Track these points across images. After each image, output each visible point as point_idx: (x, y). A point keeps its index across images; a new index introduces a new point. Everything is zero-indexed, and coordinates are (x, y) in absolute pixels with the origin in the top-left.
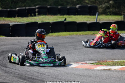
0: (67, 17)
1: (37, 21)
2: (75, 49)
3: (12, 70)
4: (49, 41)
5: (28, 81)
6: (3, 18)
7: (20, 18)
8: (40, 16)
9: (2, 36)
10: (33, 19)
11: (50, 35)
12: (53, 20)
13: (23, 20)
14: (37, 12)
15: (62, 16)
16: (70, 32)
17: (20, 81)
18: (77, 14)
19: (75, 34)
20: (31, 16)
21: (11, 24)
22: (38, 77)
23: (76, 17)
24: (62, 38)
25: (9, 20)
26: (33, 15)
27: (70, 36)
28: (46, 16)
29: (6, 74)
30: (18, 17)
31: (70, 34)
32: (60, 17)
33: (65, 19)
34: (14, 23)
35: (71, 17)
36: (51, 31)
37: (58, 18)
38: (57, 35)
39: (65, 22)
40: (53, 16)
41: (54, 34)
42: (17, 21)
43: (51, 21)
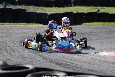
0: (100, 8)
1: (72, 11)
2: (107, 38)
3: (49, 56)
4: (83, 30)
5: (63, 66)
6: (41, 7)
7: (57, 8)
8: (75, 7)
9: (40, 24)
10: (69, 9)
11: (84, 25)
12: (87, 11)
13: (59, 10)
14: (72, 2)
15: (95, 7)
16: (102, 22)
17: (55, 67)
18: (109, 5)
19: (107, 24)
20: (67, 6)
21: (49, 13)
22: (72, 63)
23: (108, 9)
24: (95, 28)
25: (47, 10)
26: (69, 5)
27: (102, 26)
28: (81, 7)
29: (43, 60)
30: (55, 6)
31: (102, 24)
32: (93, 9)
33: (99, 10)
34: (51, 13)
35: (104, 9)
36: (85, 21)
37: (92, 9)
38: (90, 25)
39: (98, 13)
40: (87, 7)
41: (88, 24)
42: (53, 11)
43: (85, 12)
